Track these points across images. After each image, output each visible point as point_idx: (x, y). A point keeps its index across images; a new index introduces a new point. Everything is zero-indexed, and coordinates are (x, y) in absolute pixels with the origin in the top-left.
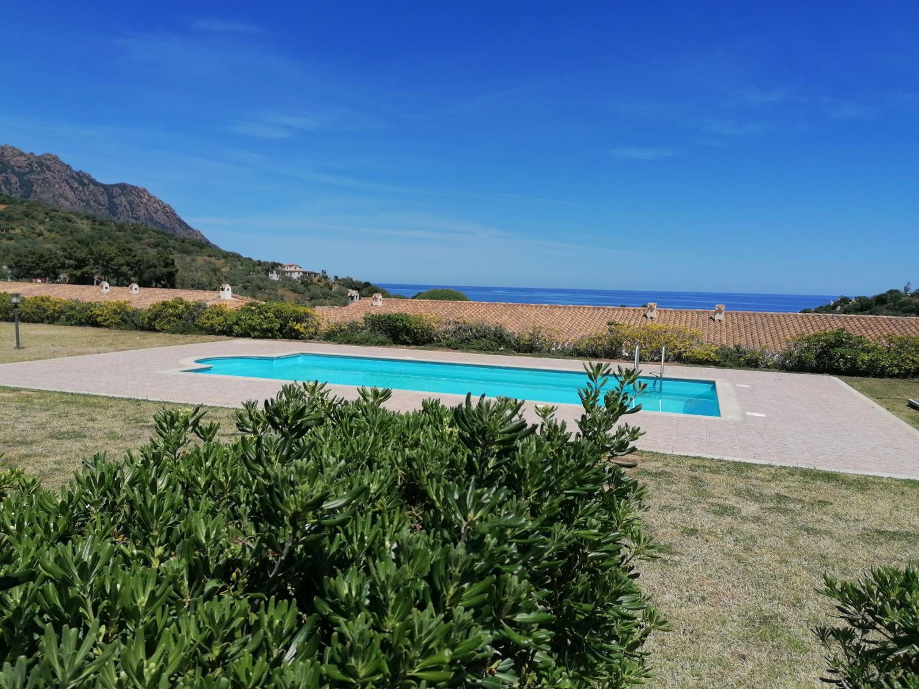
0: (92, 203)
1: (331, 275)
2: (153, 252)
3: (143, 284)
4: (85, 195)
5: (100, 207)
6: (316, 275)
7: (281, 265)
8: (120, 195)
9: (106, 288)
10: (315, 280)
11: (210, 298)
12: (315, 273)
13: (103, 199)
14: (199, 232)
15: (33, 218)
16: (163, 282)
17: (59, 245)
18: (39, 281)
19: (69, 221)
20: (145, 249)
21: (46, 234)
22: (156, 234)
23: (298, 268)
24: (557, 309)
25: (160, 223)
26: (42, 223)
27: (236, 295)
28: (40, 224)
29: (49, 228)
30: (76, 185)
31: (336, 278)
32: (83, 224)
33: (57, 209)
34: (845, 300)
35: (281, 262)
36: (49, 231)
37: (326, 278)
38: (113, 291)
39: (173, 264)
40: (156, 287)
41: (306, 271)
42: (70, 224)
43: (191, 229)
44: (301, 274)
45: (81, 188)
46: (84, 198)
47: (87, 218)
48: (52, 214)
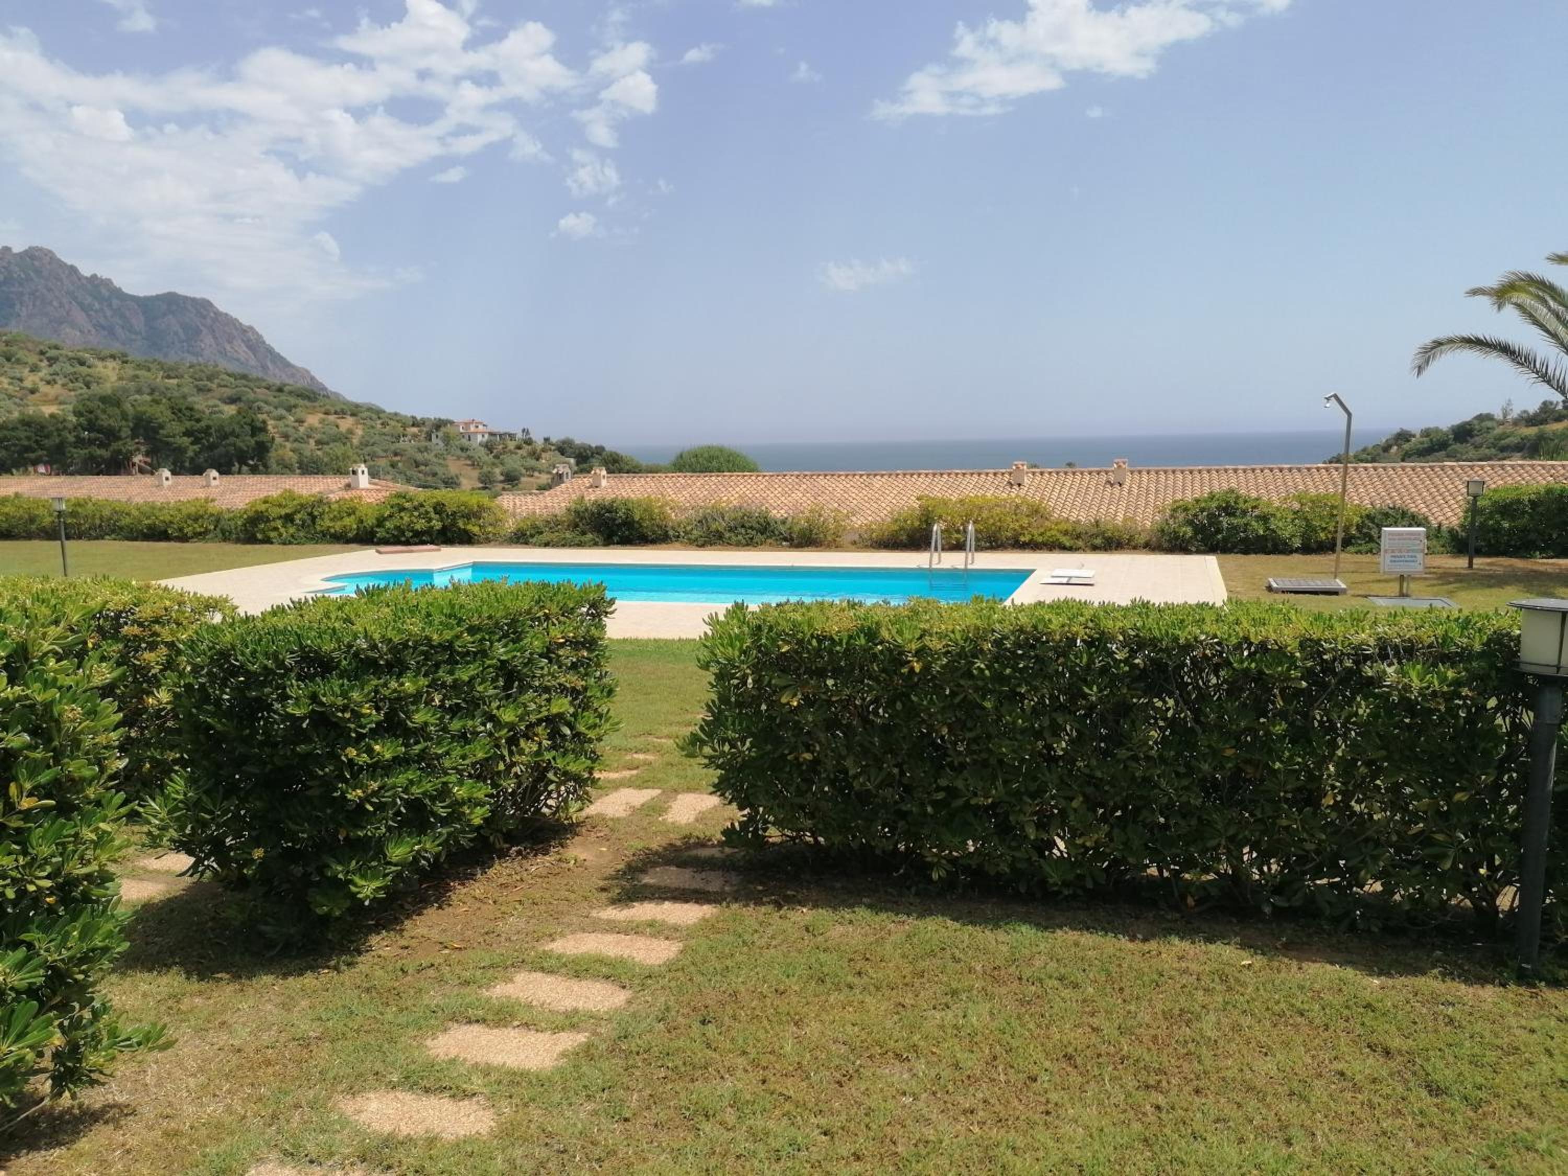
0: (119, 331)
1: (538, 438)
2: (230, 410)
3: (225, 470)
4: (105, 317)
5: (133, 337)
6: (512, 436)
7: (452, 423)
8: (164, 315)
9: (167, 479)
10: (511, 445)
11: (335, 487)
12: (510, 435)
13: (138, 322)
14: (307, 372)
15: (18, 361)
16: (251, 462)
17: (70, 407)
18: (41, 469)
19: (82, 363)
20: (216, 406)
21: (44, 388)
22: (232, 380)
23: (481, 427)
24: (878, 477)
25: (238, 360)
26: (34, 369)
27: (376, 481)
28: (32, 371)
29: (49, 378)
30: (89, 300)
31: (546, 440)
32: (105, 367)
33: (59, 343)
34: (1403, 437)
35: (451, 418)
36: (48, 383)
37: (529, 442)
38: (176, 485)
39: (263, 429)
40: (239, 473)
41: (495, 430)
42: (83, 370)
43: (293, 367)
44: (486, 436)
45: (97, 306)
46: (102, 321)
47: (113, 357)
48: (52, 353)
